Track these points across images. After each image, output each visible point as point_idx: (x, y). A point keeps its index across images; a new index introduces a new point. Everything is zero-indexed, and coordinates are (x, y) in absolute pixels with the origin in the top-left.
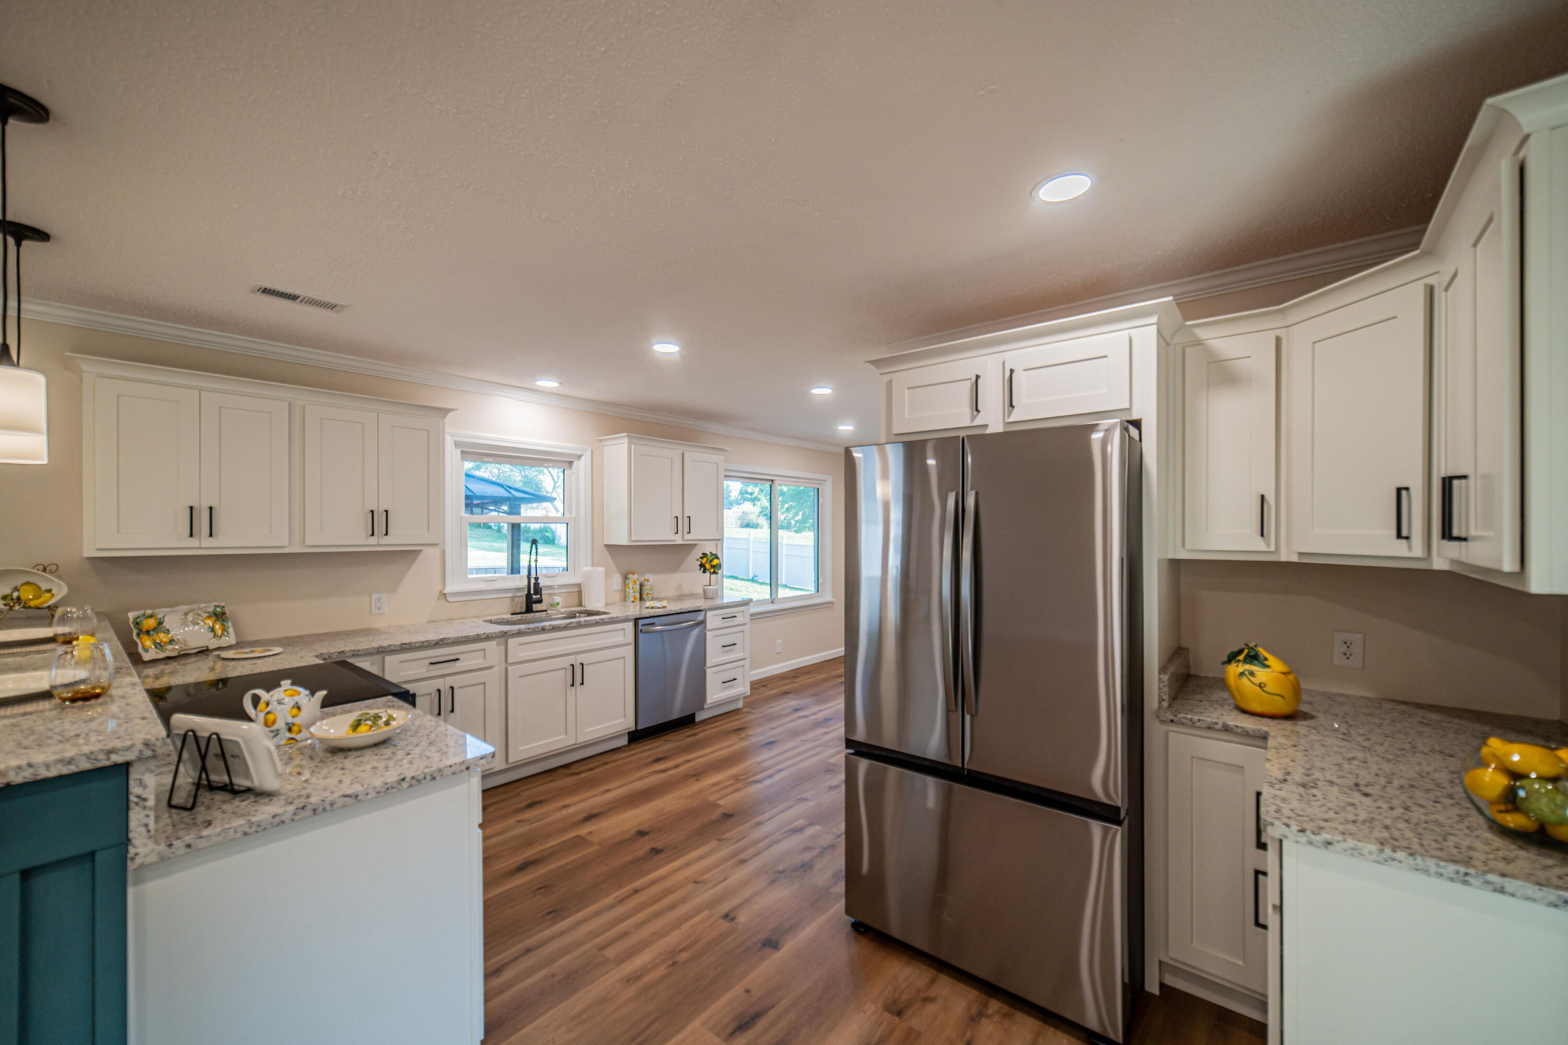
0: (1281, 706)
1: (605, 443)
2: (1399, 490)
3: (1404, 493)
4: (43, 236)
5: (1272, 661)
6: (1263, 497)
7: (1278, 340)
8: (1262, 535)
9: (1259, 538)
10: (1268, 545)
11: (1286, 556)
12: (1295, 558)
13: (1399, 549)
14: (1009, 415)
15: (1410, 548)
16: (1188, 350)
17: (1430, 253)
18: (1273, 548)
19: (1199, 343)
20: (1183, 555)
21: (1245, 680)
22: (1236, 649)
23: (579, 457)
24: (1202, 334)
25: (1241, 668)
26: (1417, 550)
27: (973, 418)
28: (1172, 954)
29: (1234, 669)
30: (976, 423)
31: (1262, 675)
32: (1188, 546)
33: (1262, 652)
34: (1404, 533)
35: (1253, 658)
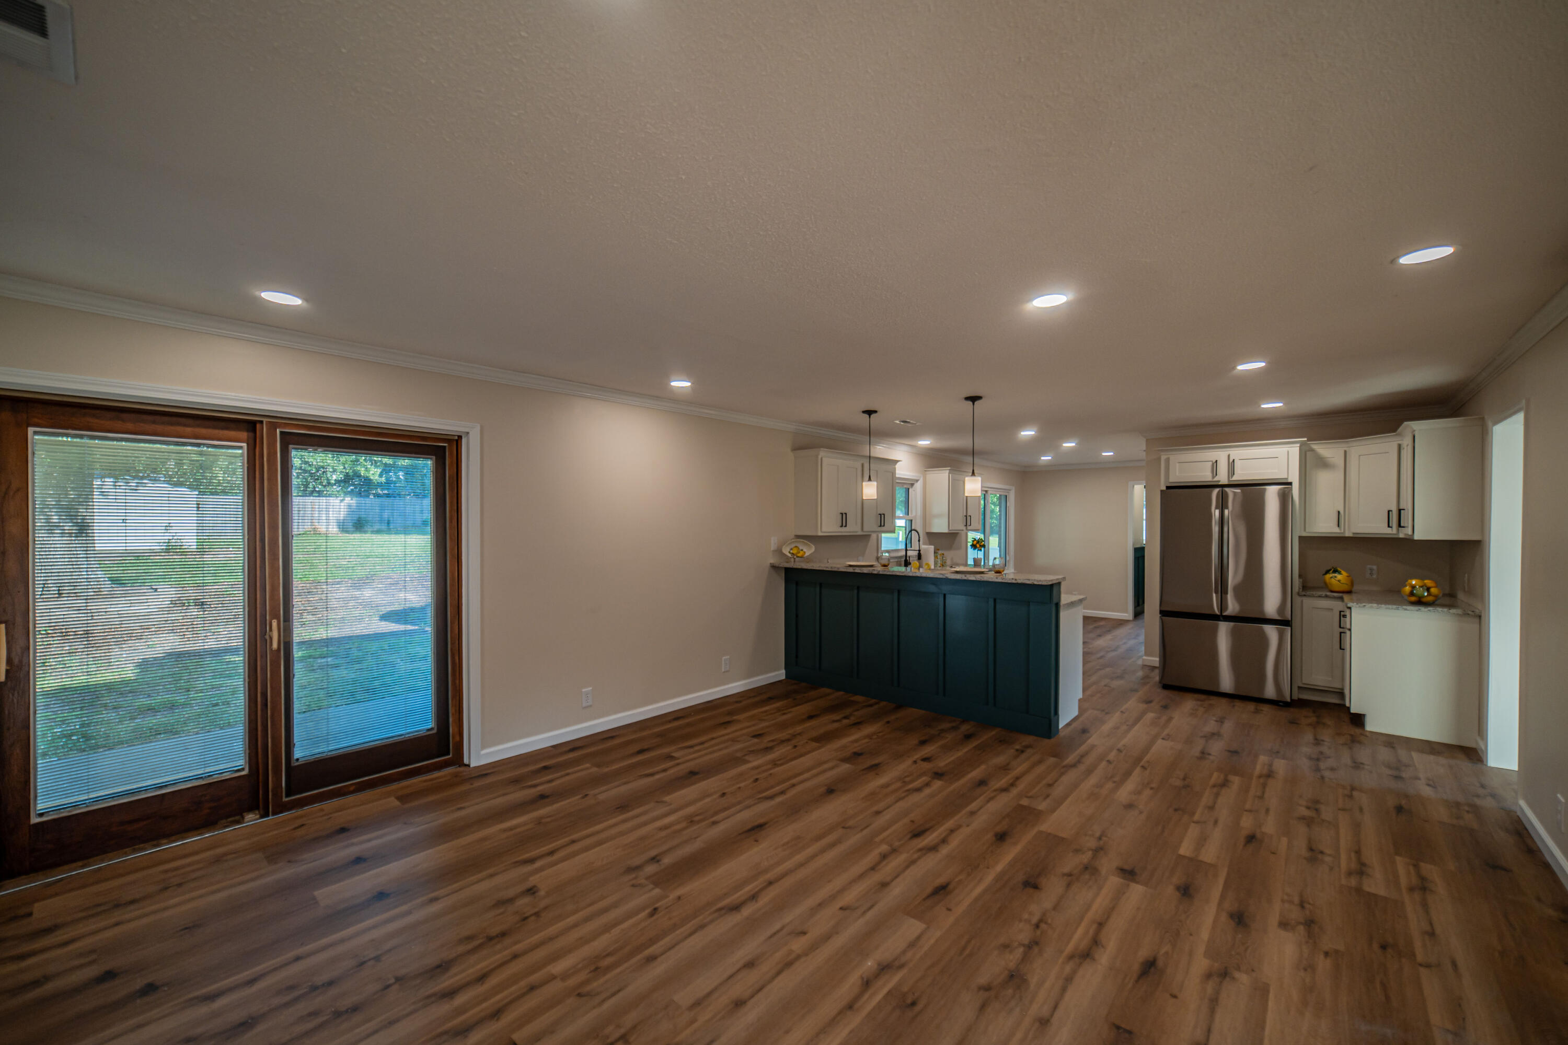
0: (1345, 588)
1: (927, 472)
2: (1389, 511)
3: (1390, 512)
4: (875, 412)
5: (1343, 572)
6: (1339, 512)
7: (1345, 452)
8: (1338, 526)
9: (1337, 528)
10: (1340, 530)
11: (1347, 534)
12: (1351, 535)
13: (1389, 531)
14: (1232, 477)
15: (1392, 530)
16: (1308, 453)
17: (1399, 435)
18: (1342, 531)
19: (1313, 450)
20: (1304, 534)
21: (1333, 580)
22: (1328, 569)
23: (917, 481)
24: (1314, 447)
25: (1331, 575)
26: (1394, 530)
27: (1213, 477)
28: (1304, 681)
29: (1328, 576)
30: (1214, 480)
31: (1339, 577)
32: (1307, 530)
33: (1339, 569)
34: (1390, 525)
35: (1335, 571)
